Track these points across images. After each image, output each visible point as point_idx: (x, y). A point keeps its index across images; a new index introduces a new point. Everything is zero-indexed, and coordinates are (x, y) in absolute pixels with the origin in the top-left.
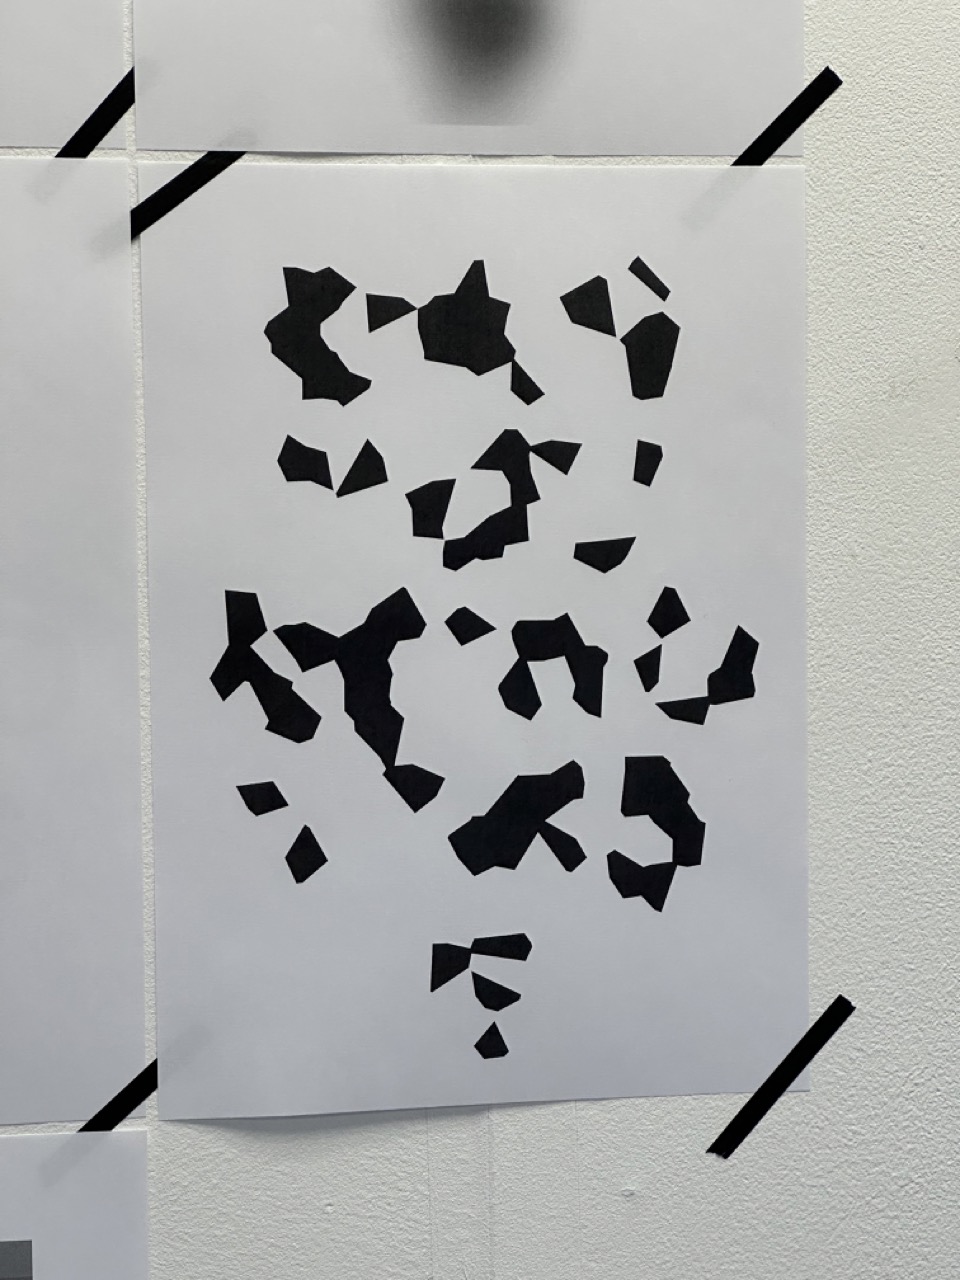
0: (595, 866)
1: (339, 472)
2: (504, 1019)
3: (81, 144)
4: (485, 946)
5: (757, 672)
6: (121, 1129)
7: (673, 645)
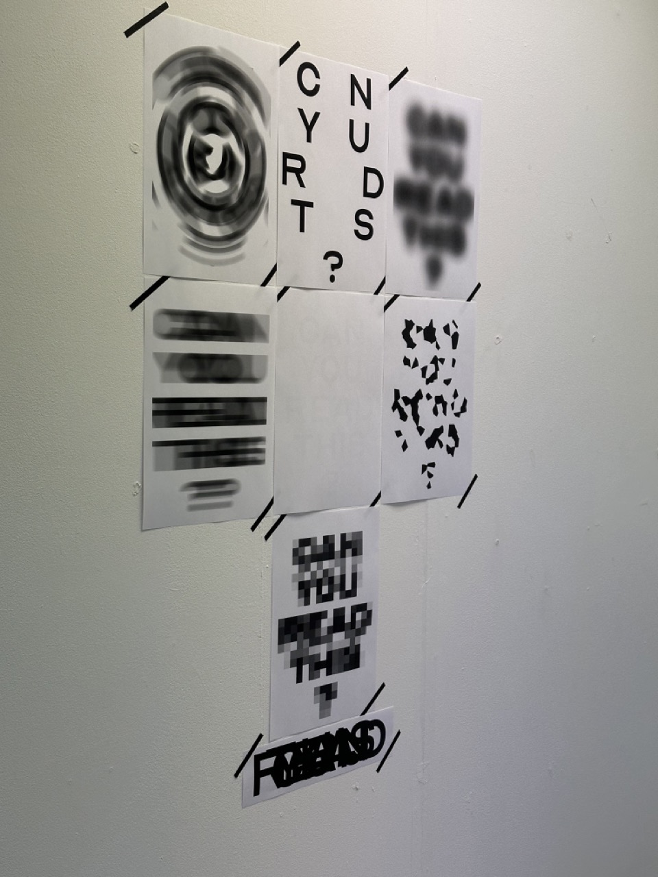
0: (444, 447)
1: (412, 364)
2: (431, 480)
3: (377, 292)
4: (429, 465)
5: (467, 407)
6: (375, 506)
7: (456, 401)
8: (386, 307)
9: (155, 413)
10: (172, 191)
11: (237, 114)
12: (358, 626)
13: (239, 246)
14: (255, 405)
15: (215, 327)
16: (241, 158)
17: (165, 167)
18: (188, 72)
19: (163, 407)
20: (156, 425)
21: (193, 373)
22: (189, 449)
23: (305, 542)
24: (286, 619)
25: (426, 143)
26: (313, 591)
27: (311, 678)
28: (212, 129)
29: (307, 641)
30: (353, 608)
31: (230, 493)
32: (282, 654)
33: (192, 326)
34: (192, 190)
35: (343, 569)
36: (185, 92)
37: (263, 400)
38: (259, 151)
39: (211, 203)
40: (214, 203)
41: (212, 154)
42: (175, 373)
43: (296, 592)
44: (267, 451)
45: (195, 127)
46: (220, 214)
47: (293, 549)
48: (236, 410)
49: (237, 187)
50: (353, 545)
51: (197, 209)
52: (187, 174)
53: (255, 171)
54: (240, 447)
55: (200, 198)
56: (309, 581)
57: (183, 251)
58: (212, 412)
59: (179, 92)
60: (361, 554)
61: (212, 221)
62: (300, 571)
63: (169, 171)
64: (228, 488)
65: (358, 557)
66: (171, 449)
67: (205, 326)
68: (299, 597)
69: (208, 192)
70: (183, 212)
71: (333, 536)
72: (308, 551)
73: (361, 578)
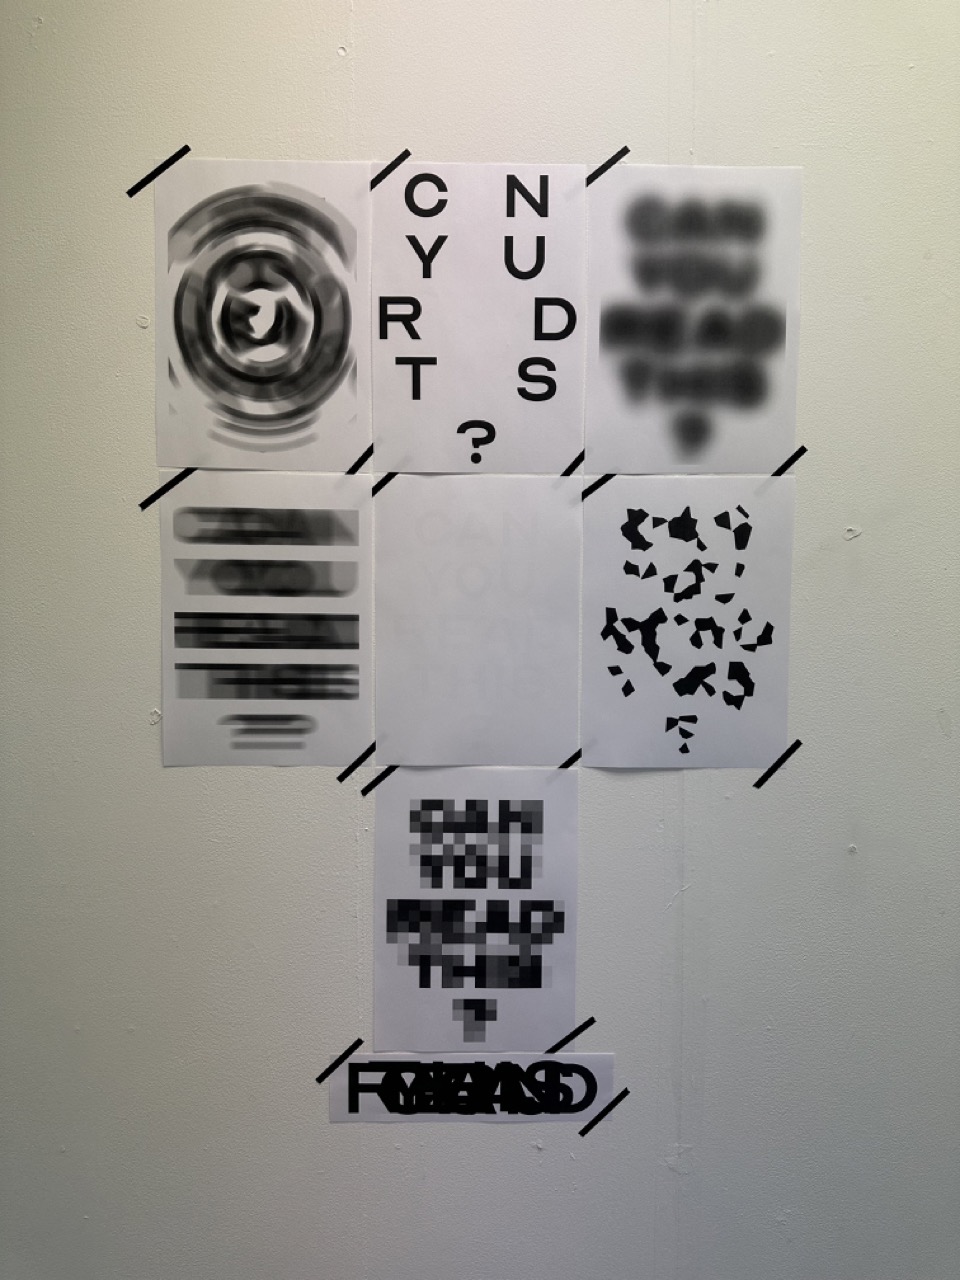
0: (719, 695)
1: (642, 572)
2: (688, 741)
3: (568, 472)
4: (683, 718)
5: (773, 636)
6: (571, 768)
7: (746, 627)
8: (586, 494)
9: (178, 630)
10: (197, 365)
11: (298, 259)
12: (536, 930)
13: (305, 425)
14: (337, 625)
15: (269, 527)
16: (306, 313)
17: (186, 338)
18: (219, 220)
19: (190, 623)
20: (180, 644)
21: (235, 584)
22: (232, 674)
23: (430, 805)
24: (401, 902)
25: (669, 248)
26: (448, 872)
27: (446, 984)
28: (259, 283)
29: (439, 936)
30: (524, 904)
31: (300, 731)
32: (394, 946)
33: (231, 526)
34: (227, 361)
35: (504, 846)
36: (214, 246)
37: (354, 618)
38: (337, 300)
39: (259, 375)
40: (263, 373)
41: (259, 314)
42: (207, 584)
43: (418, 868)
44: (361, 683)
45: (232, 285)
46: (272, 387)
47: (412, 813)
48: (307, 630)
49: (300, 351)
50: (526, 818)
51: (236, 384)
52: (219, 343)
53: (331, 325)
54: (313, 676)
55: (240, 369)
56: (439, 858)
57: (216, 437)
58: (266, 631)
59: (207, 247)
60: (540, 831)
61: (259, 396)
62: (423, 841)
63: (192, 343)
64: (295, 725)
65: (533, 836)
66: (203, 673)
67: (251, 526)
68: (423, 875)
69: (252, 361)
70: (214, 389)
71: (485, 802)
72: (437, 817)
73: (540, 865)
